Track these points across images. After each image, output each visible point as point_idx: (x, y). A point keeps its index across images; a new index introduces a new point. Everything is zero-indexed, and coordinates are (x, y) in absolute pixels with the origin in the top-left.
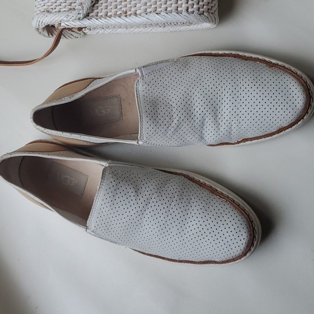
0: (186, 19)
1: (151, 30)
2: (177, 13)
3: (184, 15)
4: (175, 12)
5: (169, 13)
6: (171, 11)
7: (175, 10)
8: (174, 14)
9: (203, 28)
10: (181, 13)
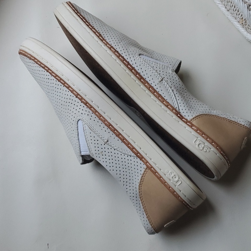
0: (248, 17)
1: (219, 4)
2: (247, 7)
3: (250, 13)
4: (247, 5)
5: (243, 2)
6: (246, 2)
7: (249, 4)
8: (245, 5)
9: (247, 37)
10: (249, 10)
